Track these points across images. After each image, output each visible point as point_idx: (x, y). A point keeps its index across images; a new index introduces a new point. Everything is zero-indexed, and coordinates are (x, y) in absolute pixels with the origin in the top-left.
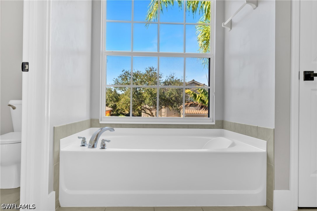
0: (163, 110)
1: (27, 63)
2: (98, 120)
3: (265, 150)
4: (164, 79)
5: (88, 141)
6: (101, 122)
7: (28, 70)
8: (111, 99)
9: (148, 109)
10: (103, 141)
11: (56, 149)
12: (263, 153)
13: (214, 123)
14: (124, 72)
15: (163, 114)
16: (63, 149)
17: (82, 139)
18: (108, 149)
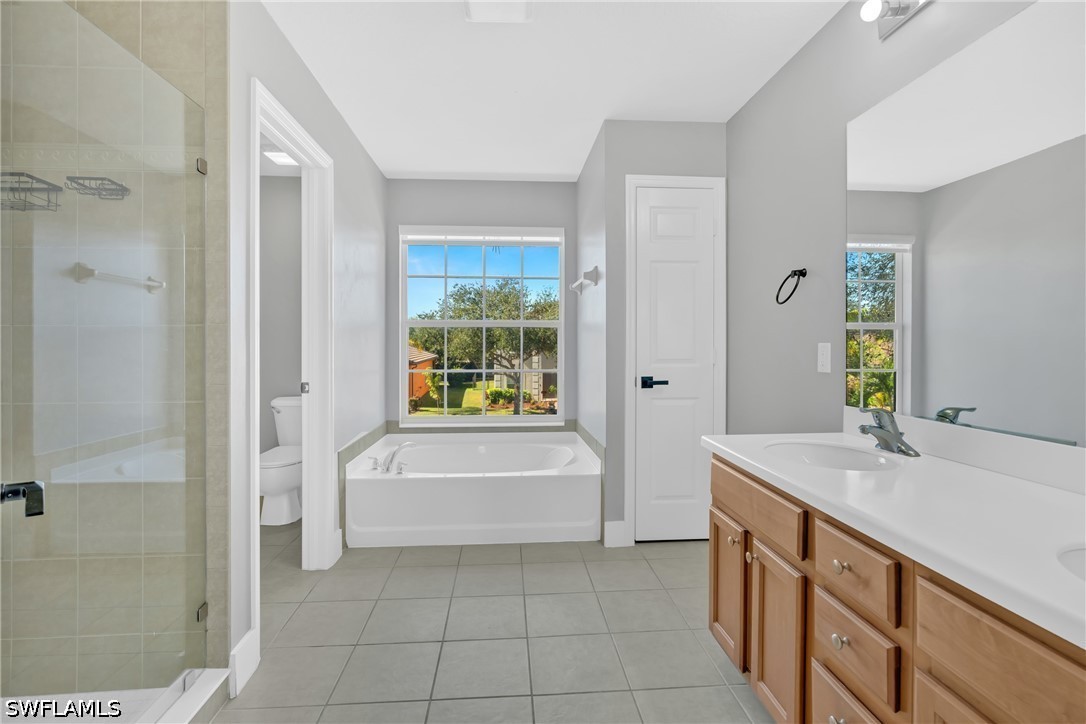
0: (535, 359)
1: (307, 384)
2: (398, 422)
3: (599, 473)
4: (532, 298)
5: (381, 460)
6: (401, 426)
7: (308, 392)
8: (433, 340)
9: (505, 358)
10: (400, 463)
11: (342, 477)
12: (593, 476)
13: (563, 424)
14: (456, 289)
15: (535, 365)
16: (349, 477)
17: (372, 461)
18: (403, 476)
